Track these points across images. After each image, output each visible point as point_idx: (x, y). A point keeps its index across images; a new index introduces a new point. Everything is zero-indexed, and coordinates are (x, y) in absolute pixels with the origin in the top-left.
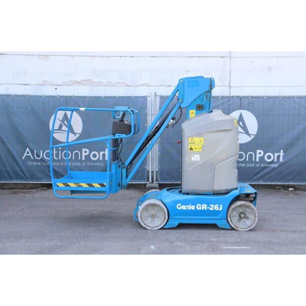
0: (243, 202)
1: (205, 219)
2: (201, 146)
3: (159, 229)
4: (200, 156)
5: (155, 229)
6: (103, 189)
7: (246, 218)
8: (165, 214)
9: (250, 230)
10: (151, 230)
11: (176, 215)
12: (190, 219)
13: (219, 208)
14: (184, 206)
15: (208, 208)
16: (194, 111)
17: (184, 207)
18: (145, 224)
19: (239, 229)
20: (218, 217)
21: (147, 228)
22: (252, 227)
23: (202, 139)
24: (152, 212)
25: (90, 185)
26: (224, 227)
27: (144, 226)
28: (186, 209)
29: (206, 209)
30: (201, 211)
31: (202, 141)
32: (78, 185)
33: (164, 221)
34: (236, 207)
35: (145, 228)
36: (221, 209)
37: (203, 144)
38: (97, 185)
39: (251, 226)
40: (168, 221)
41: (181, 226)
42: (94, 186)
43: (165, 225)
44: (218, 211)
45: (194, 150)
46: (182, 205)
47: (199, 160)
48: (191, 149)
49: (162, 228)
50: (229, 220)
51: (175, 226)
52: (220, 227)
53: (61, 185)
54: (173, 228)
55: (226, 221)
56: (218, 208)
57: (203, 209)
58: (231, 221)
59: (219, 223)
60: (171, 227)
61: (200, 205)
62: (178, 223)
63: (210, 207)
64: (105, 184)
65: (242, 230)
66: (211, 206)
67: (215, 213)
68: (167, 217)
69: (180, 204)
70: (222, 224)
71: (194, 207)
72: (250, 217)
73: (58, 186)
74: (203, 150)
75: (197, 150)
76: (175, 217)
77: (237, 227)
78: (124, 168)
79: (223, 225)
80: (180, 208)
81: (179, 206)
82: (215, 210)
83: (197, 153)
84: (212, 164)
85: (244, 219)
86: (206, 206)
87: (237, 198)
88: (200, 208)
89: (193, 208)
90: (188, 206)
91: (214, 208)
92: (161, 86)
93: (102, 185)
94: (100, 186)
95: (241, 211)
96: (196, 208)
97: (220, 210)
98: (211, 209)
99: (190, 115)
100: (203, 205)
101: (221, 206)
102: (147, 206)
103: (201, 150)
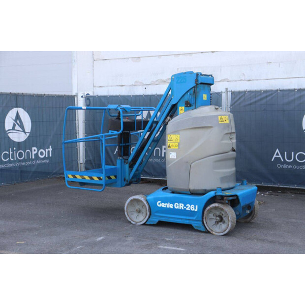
0: (217, 205)
1: (182, 219)
2: (177, 144)
3: (141, 225)
4: (177, 154)
5: (138, 224)
6: (101, 182)
8: (147, 210)
9: (224, 235)
10: (135, 225)
11: (156, 212)
12: (169, 218)
13: (195, 209)
15: (185, 207)
16: (183, 108)
17: (163, 205)
19: (214, 233)
20: (194, 218)
21: (132, 222)
22: (226, 232)
23: (178, 136)
24: (138, 207)
25: (91, 178)
26: (199, 229)
27: (129, 220)
28: (165, 207)
29: (183, 209)
30: (178, 210)
31: (178, 138)
33: (146, 217)
34: (211, 209)
36: (196, 210)
37: (179, 142)
38: (96, 178)
40: (149, 217)
41: (161, 224)
43: (146, 221)
45: (172, 148)
46: (162, 203)
47: (175, 157)
48: (169, 147)
49: (144, 224)
50: (205, 223)
51: (155, 223)
52: (196, 228)
53: (70, 176)
54: (153, 225)
55: (201, 223)
56: (194, 208)
57: (180, 208)
58: (206, 223)
59: (194, 224)
60: (152, 223)
61: (178, 204)
62: (157, 221)
63: (187, 207)
64: (102, 178)
65: (216, 234)
66: (187, 205)
67: (191, 213)
68: (148, 213)
69: (160, 202)
70: (197, 225)
71: (172, 205)
72: (225, 221)
73: (68, 177)
74: (179, 148)
75: (173, 148)
76: (156, 214)
77: (212, 231)
79: (198, 227)
80: (160, 206)
81: (159, 204)
82: (191, 211)
83: (174, 151)
84: (187, 162)
85: (221, 223)
86: (183, 205)
87: (213, 200)
88: (178, 208)
89: (171, 206)
90: (166, 204)
91: (190, 208)
92: (241, 80)
93: (100, 179)
94: (98, 180)
95: (218, 213)
96: (174, 206)
98: (188, 209)
99: (180, 112)
100: (180, 204)
101: (197, 206)
102: (132, 201)
103: (177, 148)
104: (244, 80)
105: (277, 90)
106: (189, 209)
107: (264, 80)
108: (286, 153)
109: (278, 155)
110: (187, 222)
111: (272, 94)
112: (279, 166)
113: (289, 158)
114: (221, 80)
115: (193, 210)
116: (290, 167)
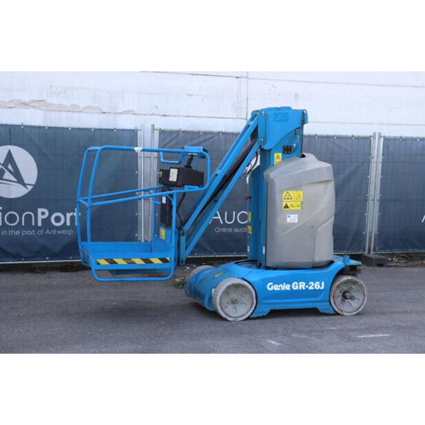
0: (350, 278)
1: (302, 302)
2: (300, 203)
3: (244, 320)
4: (299, 217)
5: (239, 319)
6: (166, 266)
7: (352, 298)
8: (253, 298)
9: (357, 314)
10: (234, 321)
11: (266, 299)
12: (285, 303)
13: (321, 286)
14: (276, 286)
15: (307, 286)
16: (280, 155)
17: (276, 288)
18: (225, 314)
19: (345, 313)
20: (319, 299)
21: (229, 319)
22: (360, 310)
23: (301, 192)
24: (234, 295)
25: (147, 261)
26: (327, 312)
27: (224, 315)
28: (279, 289)
29: (304, 288)
30: (297, 291)
31: (301, 195)
32: (128, 261)
33: (251, 307)
34: (341, 284)
35: (225, 320)
36: (322, 288)
37: (302, 200)
38: (156, 261)
39: (359, 308)
40: (255, 307)
41: (274, 314)
42: (152, 263)
43: (252, 314)
44: (319, 290)
45: (291, 208)
46: (274, 285)
47: (296, 221)
48: (286, 207)
49: (248, 318)
50: (332, 302)
51: (265, 314)
52: (322, 311)
53: (103, 262)
54: (263, 317)
55: (328, 303)
56: (319, 286)
57: (300, 288)
58: (334, 303)
59: (321, 307)
60: (261, 315)
61: (297, 283)
62: (269, 310)
63: (309, 286)
64: (168, 259)
65: (347, 314)
66: (310, 284)
67: (316, 292)
68: (255, 301)
69: (271, 284)
70: (324, 307)
71: (289, 286)
72: (355, 297)
74: (302, 208)
75: (294, 208)
76: (264, 301)
77: (342, 311)
78: (183, 234)
79: (325, 309)
80: (271, 289)
81: (270, 286)
82: (315, 290)
83: (294, 212)
84: (313, 227)
85: (349, 300)
86: (304, 284)
87: (342, 272)
88: (297, 288)
89: (287, 287)
90: (281, 285)
91: (314, 286)
92: (152, 115)
93: (164, 260)
94: (161, 262)
95: (345, 288)
96: (291, 287)
98: (311, 288)
99: (275, 160)
100: (301, 283)
101: (323, 283)
102: (229, 287)
103: (300, 208)
104: (158, 115)
105: (219, 133)
106: (313, 288)
107: (184, 116)
108: (226, 213)
109: (217, 216)
110: (309, 306)
111: (212, 137)
112: (217, 230)
113: (230, 219)
114: (124, 112)
115: (317, 288)
116: (230, 230)
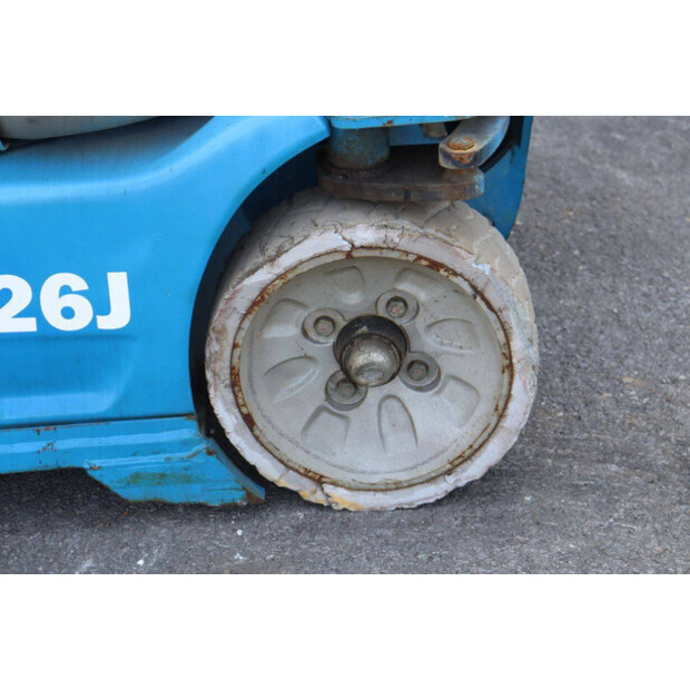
7: (415, 368)
13: (101, 305)
19: (341, 497)
20: (98, 402)
36: (119, 316)
44: (91, 335)
52: (134, 494)
55: (189, 431)
56: (83, 308)
58: (248, 420)
65: (367, 501)
70: (151, 462)
72: (447, 366)
77: (319, 480)
85: (398, 387)
91: (33, 310)
95: (353, 301)
97: (104, 323)
101: (118, 283)
106: (29, 325)
